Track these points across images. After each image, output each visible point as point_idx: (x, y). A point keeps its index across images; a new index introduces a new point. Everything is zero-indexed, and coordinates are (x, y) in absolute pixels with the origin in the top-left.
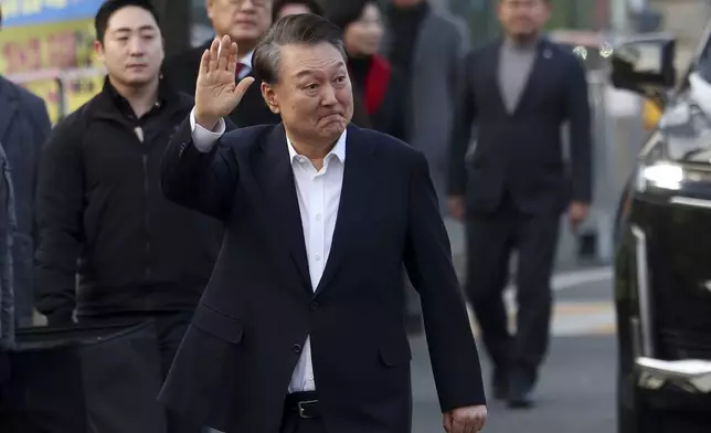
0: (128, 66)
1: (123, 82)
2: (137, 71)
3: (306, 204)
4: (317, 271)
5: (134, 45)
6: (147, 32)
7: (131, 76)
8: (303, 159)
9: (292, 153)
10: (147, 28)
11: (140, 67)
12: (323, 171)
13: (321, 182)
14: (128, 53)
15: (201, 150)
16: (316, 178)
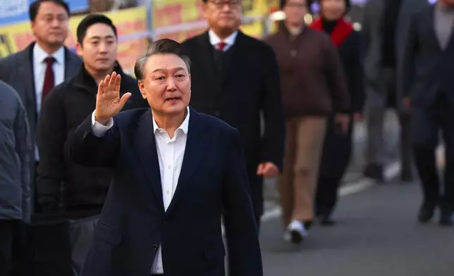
0: (98, 60)
1: (94, 69)
2: (102, 63)
3: (163, 158)
4: (167, 199)
5: (102, 47)
6: (110, 39)
7: (99, 65)
8: (162, 130)
9: (155, 127)
10: (110, 37)
11: (104, 60)
12: (174, 139)
13: (172, 146)
14: (97, 53)
15: (99, 136)
16: (170, 143)
